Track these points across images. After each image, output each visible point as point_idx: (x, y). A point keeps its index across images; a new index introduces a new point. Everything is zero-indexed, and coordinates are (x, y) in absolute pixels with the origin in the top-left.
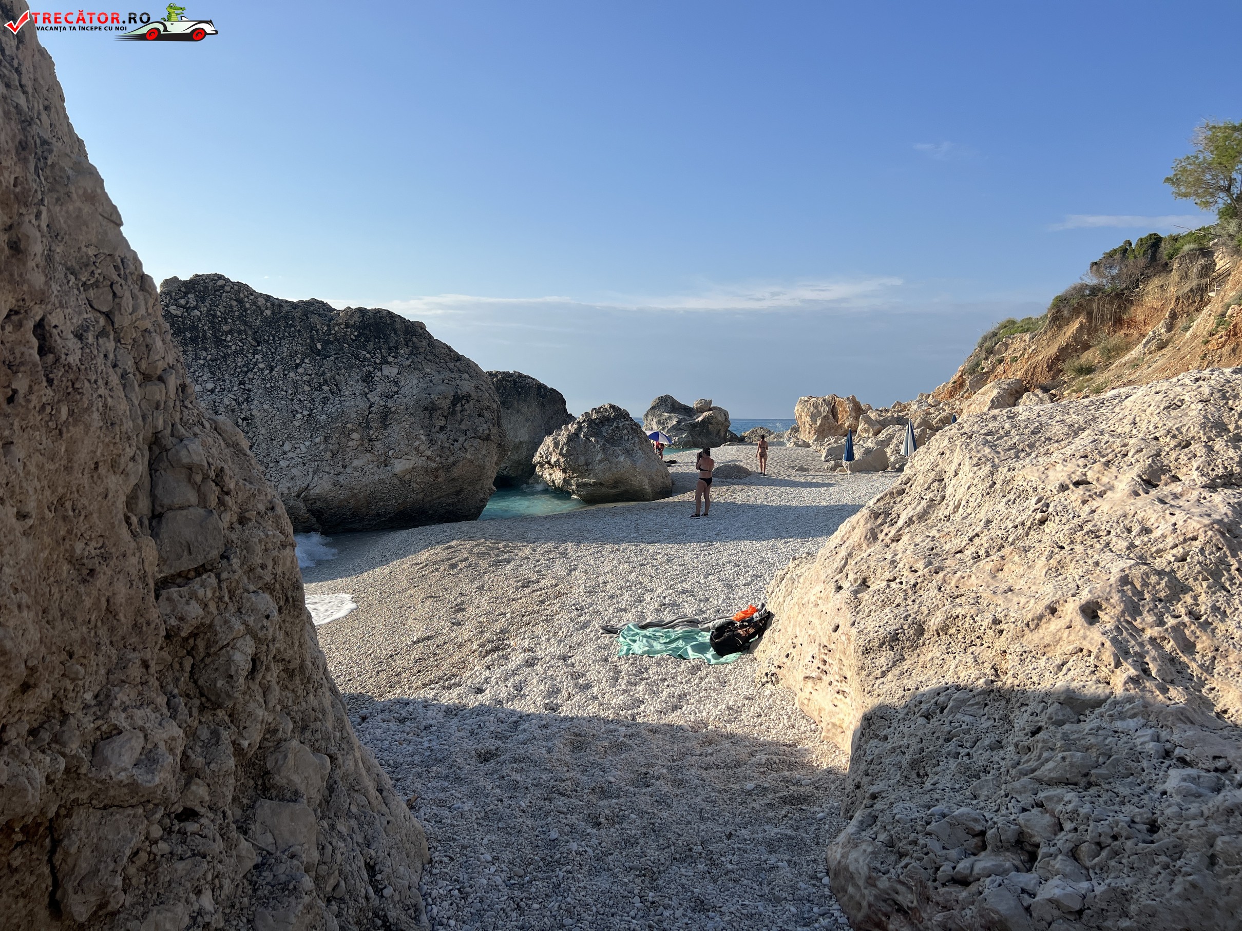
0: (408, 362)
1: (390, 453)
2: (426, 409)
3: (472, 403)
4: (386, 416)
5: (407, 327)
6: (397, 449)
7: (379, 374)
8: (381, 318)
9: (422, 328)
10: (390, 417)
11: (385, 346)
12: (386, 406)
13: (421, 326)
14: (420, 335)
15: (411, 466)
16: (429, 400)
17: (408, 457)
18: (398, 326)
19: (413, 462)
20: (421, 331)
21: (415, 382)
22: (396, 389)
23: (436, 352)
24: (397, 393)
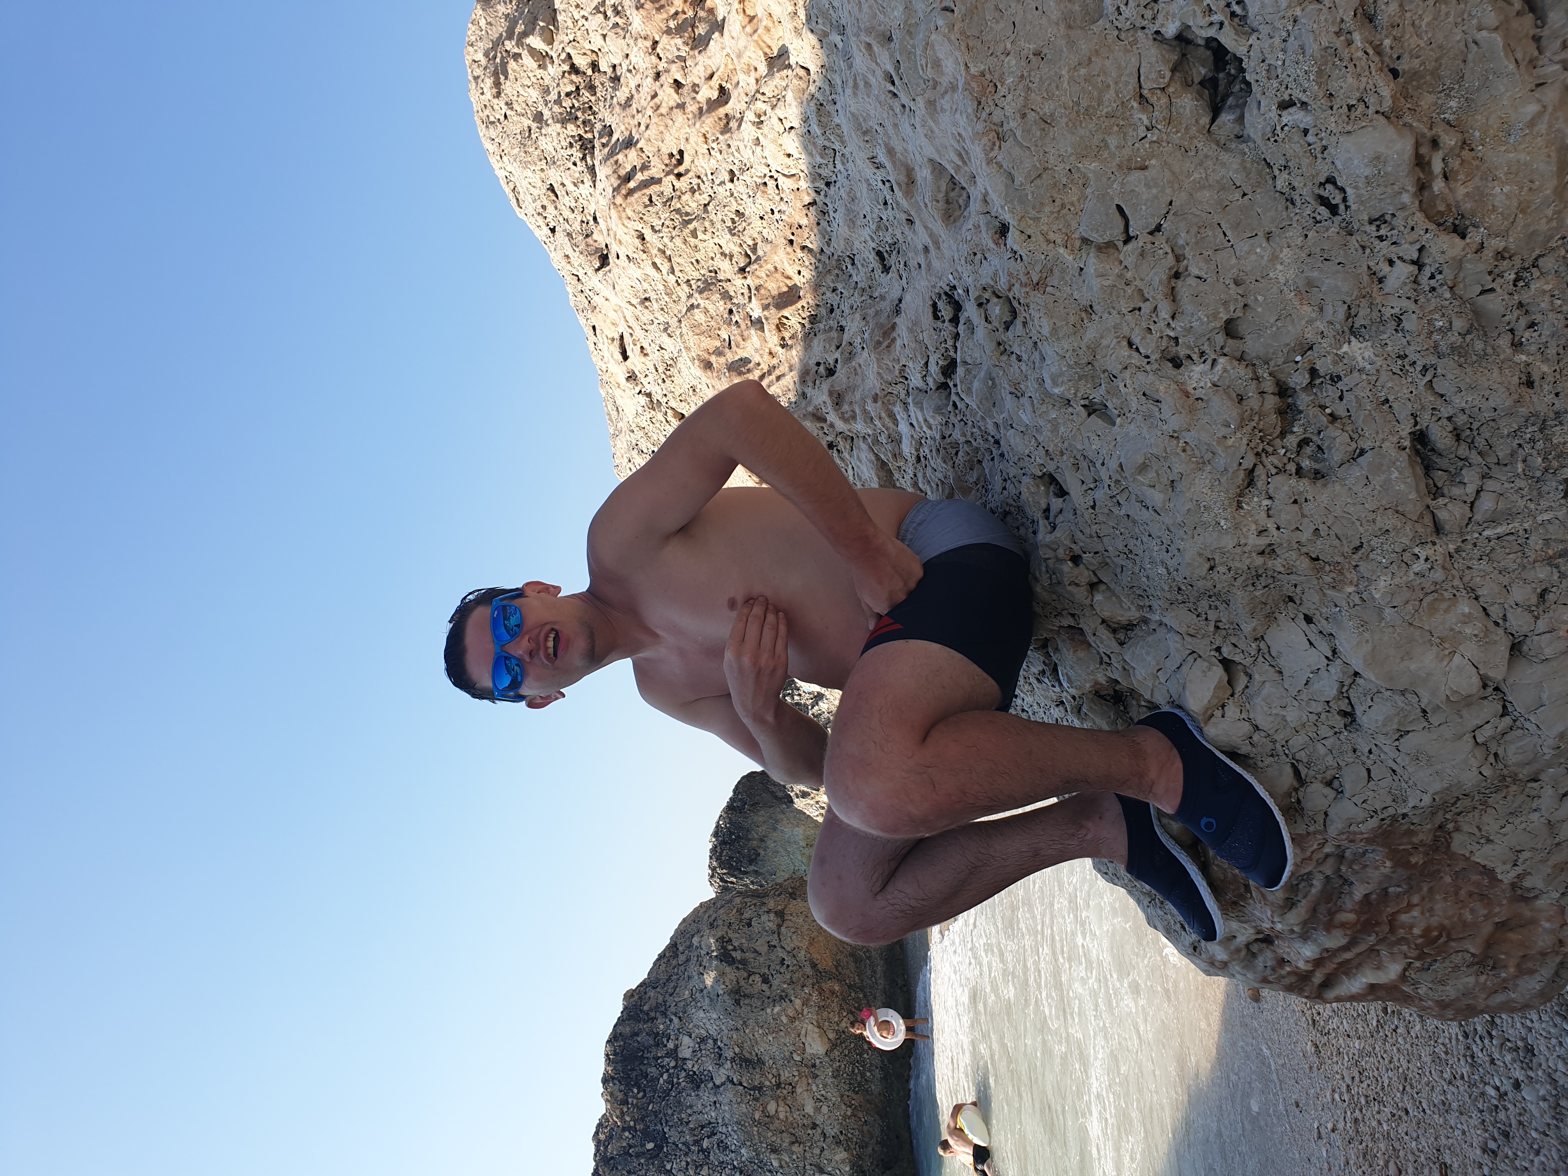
0: (676, 1020)
1: (797, 1058)
2: (737, 1002)
3: (731, 935)
4: (747, 1060)
5: (630, 1017)
6: (791, 1048)
7: (689, 1064)
8: (615, 1054)
9: (632, 995)
10: (747, 1055)
11: (654, 1049)
12: (733, 1060)
13: (629, 995)
14: (640, 998)
15: (817, 1030)
16: (726, 997)
17: (803, 1032)
18: (627, 1030)
19: (810, 1027)
20: (636, 997)
21: (701, 1014)
22: (710, 1041)
23: (663, 977)
24: (715, 1041)
